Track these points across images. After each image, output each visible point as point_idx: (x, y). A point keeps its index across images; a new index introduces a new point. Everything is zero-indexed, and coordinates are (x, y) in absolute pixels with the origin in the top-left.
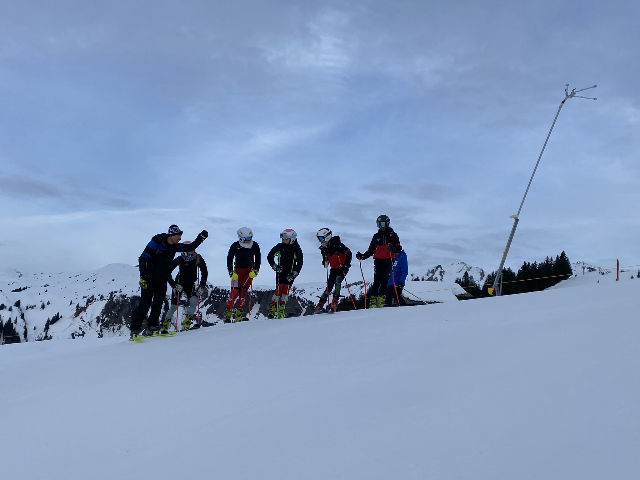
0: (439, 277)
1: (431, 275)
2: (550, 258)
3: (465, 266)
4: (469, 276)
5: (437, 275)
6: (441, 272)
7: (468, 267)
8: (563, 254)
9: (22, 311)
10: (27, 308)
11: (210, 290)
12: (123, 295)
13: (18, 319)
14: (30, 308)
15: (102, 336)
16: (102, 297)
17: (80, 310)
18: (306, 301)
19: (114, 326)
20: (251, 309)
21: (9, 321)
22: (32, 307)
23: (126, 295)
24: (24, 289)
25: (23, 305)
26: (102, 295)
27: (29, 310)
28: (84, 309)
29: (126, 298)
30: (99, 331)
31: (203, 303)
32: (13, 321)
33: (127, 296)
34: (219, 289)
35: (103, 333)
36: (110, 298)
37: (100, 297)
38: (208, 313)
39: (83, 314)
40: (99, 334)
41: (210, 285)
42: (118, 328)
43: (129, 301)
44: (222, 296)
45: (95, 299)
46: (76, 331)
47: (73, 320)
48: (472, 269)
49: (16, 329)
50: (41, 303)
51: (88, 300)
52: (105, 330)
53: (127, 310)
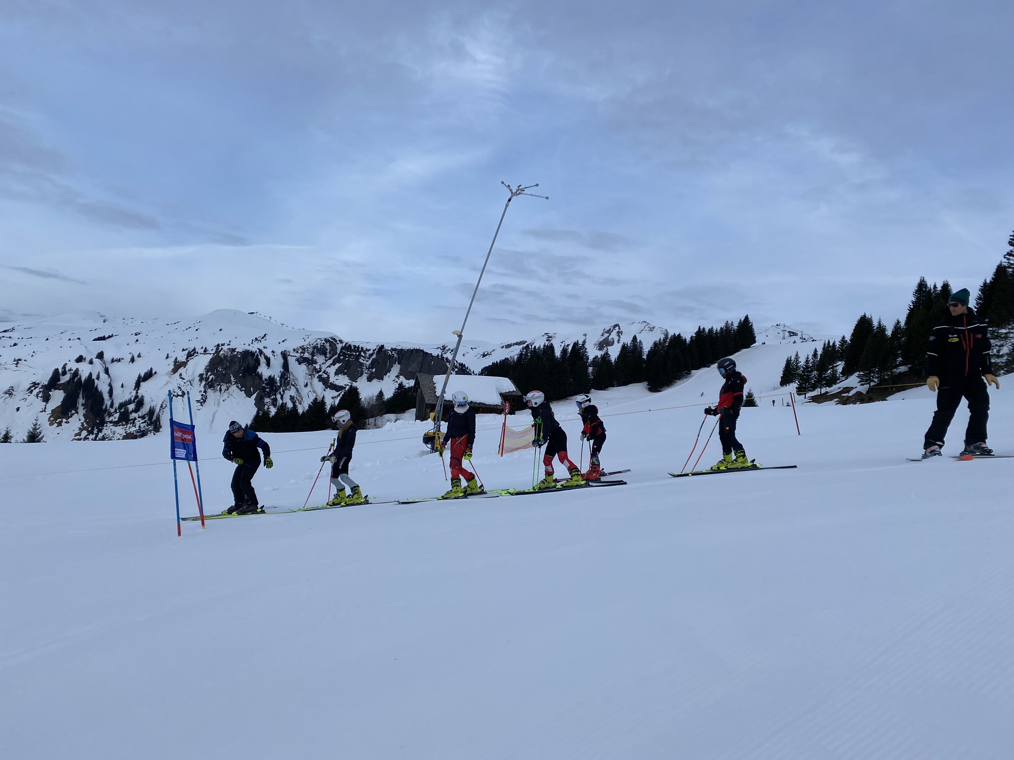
1: (607, 335)
2: (730, 323)
3: (647, 325)
5: (614, 335)
6: (618, 332)
7: (652, 326)
8: (747, 318)
9: (106, 365)
10: (113, 361)
11: (339, 346)
12: (232, 349)
13: (100, 374)
14: (116, 361)
15: (206, 397)
16: (205, 351)
17: (178, 365)
18: (456, 363)
19: (221, 386)
20: (389, 371)
21: (89, 376)
22: (119, 360)
23: (236, 349)
24: (109, 337)
25: (107, 357)
26: (206, 348)
27: (115, 363)
28: (184, 364)
29: (236, 353)
30: (203, 391)
31: (331, 361)
32: (94, 377)
34: (350, 346)
35: (208, 394)
36: (216, 351)
37: (203, 350)
38: (337, 373)
39: (182, 370)
40: (202, 395)
41: (339, 341)
42: (226, 388)
43: (239, 356)
44: (354, 354)
45: (197, 353)
46: (174, 390)
47: (170, 377)
48: (655, 329)
49: (98, 386)
50: (130, 356)
51: (188, 353)
52: (209, 391)
53: (237, 367)
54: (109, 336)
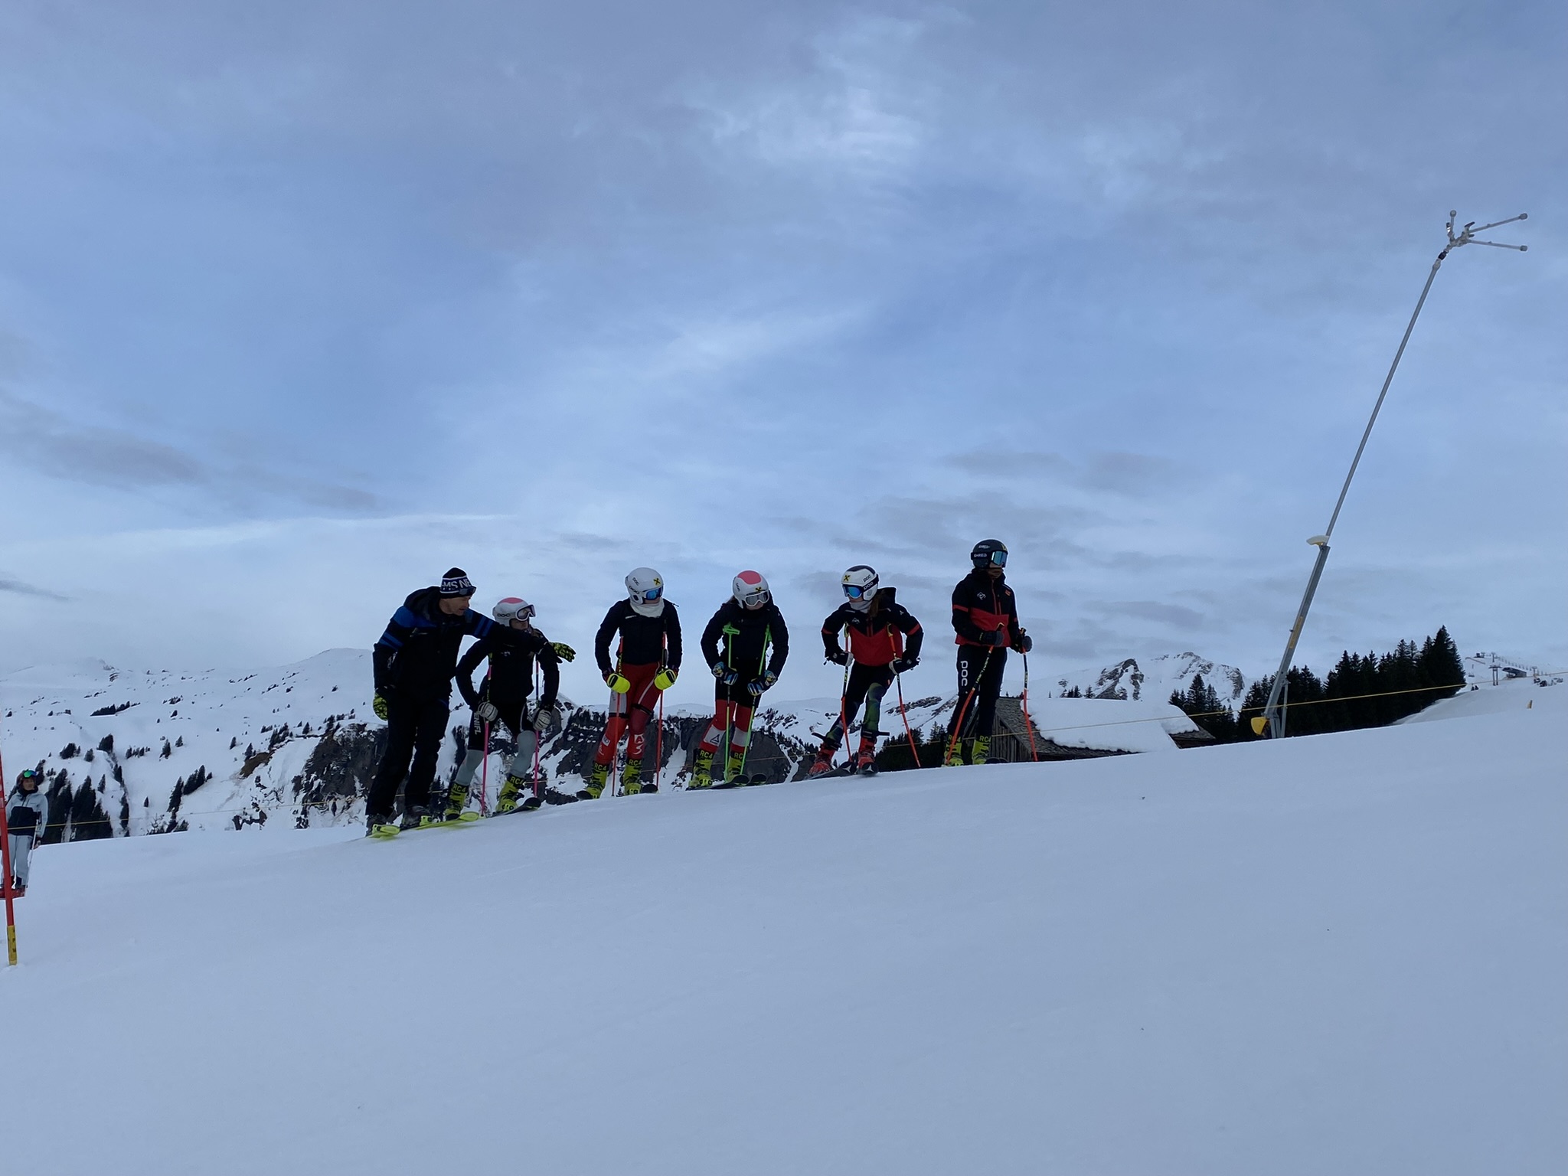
0: (1130, 690)
1: (1109, 683)
2: (1408, 643)
3: (1194, 661)
4: (1206, 687)
5: (1125, 683)
6: (1134, 677)
7: (1204, 664)
8: (1442, 634)
9: (116, 762)
10: (129, 754)
11: (566, 715)
12: (358, 725)
13: (106, 780)
14: (136, 753)
15: (307, 823)
16: (307, 730)
17: (254, 760)
18: (798, 744)
19: (336, 800)
20: (664, 763)
21: (85, 784)
22: (141, 753)
23: (365, 725)
24: (123, 708)
25: (120, 746)
26: (308, 725)
27: (134, 758)
28: (265, 758)
29: (365, 733)
30: (300, 811)
31: (548, 746)
32: (95, 786)
33: (367, 728)
34: (587, 713)
35: (310, 817)
36: (327, 731)
37: (302, 729)
38: (561, 770)
39: (260, 770)
40: (299, 819)
41: (566, 704)
42: (346, 805)
43: (372, 740)
44: (596, 730)
45: (291, 735)
46: (246, 811)
47: (237, 784)
48: (1213, 669)
49: (102, 805)
50: (163, 744)
51: (274, 735)
52: (313, 811)
53: (368, 761)
54: (123, 705)
